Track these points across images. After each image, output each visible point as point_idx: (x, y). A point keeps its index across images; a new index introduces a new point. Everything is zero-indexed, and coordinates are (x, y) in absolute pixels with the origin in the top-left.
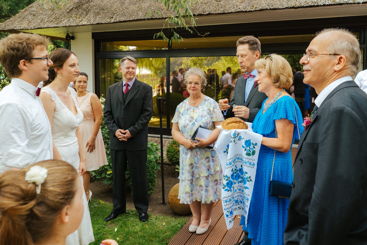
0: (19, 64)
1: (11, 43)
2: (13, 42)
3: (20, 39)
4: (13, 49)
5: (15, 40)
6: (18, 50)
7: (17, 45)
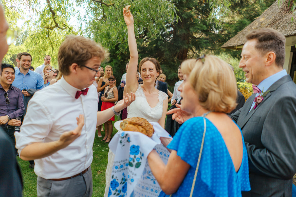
0: (71, 65)
1: (74, 44)
2: (76, 44)
3: (84, 45)
4: (73, 50)
5: (79, 43)
6: (77, 53)
7: (78, 48)
